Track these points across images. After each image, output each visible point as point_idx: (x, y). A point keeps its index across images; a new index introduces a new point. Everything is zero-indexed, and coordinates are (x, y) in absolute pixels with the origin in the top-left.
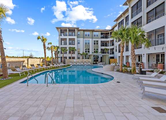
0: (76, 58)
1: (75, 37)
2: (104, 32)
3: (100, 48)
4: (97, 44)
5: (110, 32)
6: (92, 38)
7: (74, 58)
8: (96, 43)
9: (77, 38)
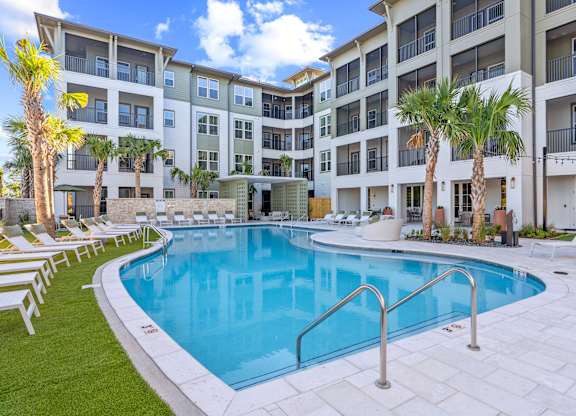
0: (158, 193)
1: (156, 93)
2: (273, 94)
3: (259, 153)
4: (249, 135)
5: (293, 96)
6: (229, 111)
7: (147, 193)
8: (242, 131)
9: (165, 97)
